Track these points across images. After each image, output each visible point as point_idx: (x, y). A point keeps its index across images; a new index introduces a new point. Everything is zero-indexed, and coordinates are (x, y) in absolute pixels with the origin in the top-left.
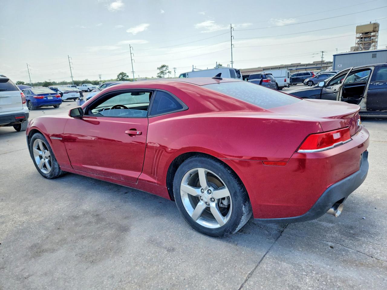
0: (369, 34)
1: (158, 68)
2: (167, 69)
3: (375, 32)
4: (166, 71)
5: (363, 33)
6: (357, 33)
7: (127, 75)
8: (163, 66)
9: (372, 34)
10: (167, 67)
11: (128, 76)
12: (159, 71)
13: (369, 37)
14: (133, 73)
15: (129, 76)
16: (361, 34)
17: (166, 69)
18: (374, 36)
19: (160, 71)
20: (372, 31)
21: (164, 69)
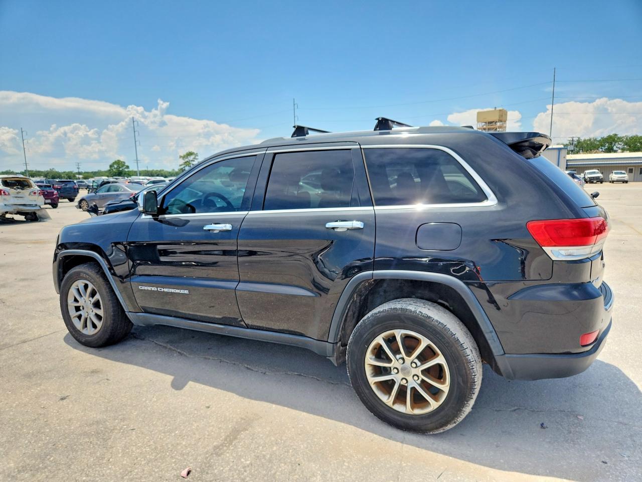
0: (494, 123)
1: (181, 157)
2: (197, 159)
3: (501, 121)
4: (194, 161)
5: (486, 123)
6: (478, 122)
7: (126, 164)
8: (190, 154)
9: (498, 124)
10: (196, 155)
11: (128, 167)
12: (182, 161)
13: (493, 129)
14: (137, 163)
15: (130, 167)
16: (483, 124)
17: (194, 158)
18: (500, 127)
19: (184, 161)
20: (498, 121)
21: (191, 158)
